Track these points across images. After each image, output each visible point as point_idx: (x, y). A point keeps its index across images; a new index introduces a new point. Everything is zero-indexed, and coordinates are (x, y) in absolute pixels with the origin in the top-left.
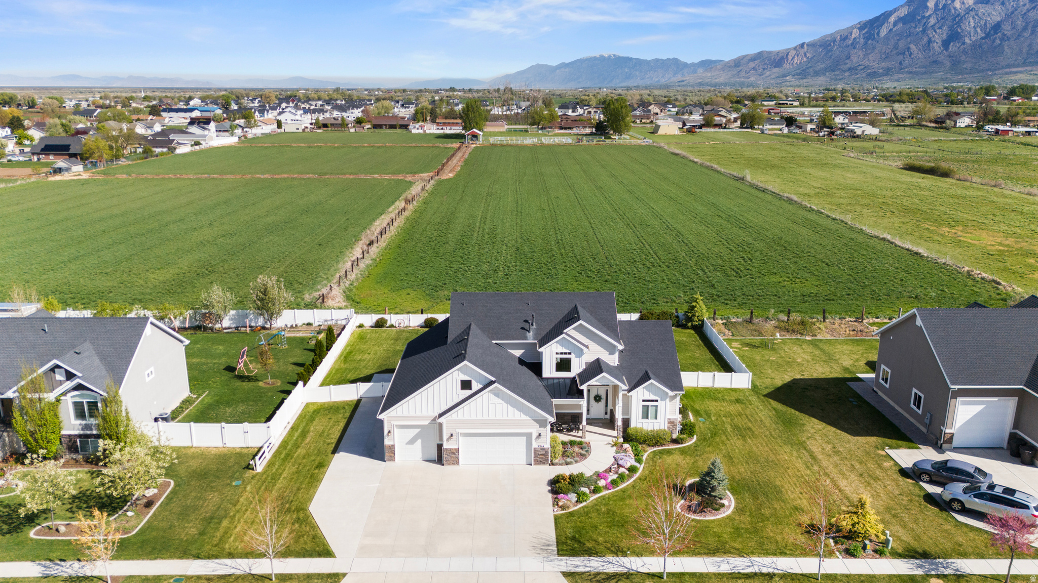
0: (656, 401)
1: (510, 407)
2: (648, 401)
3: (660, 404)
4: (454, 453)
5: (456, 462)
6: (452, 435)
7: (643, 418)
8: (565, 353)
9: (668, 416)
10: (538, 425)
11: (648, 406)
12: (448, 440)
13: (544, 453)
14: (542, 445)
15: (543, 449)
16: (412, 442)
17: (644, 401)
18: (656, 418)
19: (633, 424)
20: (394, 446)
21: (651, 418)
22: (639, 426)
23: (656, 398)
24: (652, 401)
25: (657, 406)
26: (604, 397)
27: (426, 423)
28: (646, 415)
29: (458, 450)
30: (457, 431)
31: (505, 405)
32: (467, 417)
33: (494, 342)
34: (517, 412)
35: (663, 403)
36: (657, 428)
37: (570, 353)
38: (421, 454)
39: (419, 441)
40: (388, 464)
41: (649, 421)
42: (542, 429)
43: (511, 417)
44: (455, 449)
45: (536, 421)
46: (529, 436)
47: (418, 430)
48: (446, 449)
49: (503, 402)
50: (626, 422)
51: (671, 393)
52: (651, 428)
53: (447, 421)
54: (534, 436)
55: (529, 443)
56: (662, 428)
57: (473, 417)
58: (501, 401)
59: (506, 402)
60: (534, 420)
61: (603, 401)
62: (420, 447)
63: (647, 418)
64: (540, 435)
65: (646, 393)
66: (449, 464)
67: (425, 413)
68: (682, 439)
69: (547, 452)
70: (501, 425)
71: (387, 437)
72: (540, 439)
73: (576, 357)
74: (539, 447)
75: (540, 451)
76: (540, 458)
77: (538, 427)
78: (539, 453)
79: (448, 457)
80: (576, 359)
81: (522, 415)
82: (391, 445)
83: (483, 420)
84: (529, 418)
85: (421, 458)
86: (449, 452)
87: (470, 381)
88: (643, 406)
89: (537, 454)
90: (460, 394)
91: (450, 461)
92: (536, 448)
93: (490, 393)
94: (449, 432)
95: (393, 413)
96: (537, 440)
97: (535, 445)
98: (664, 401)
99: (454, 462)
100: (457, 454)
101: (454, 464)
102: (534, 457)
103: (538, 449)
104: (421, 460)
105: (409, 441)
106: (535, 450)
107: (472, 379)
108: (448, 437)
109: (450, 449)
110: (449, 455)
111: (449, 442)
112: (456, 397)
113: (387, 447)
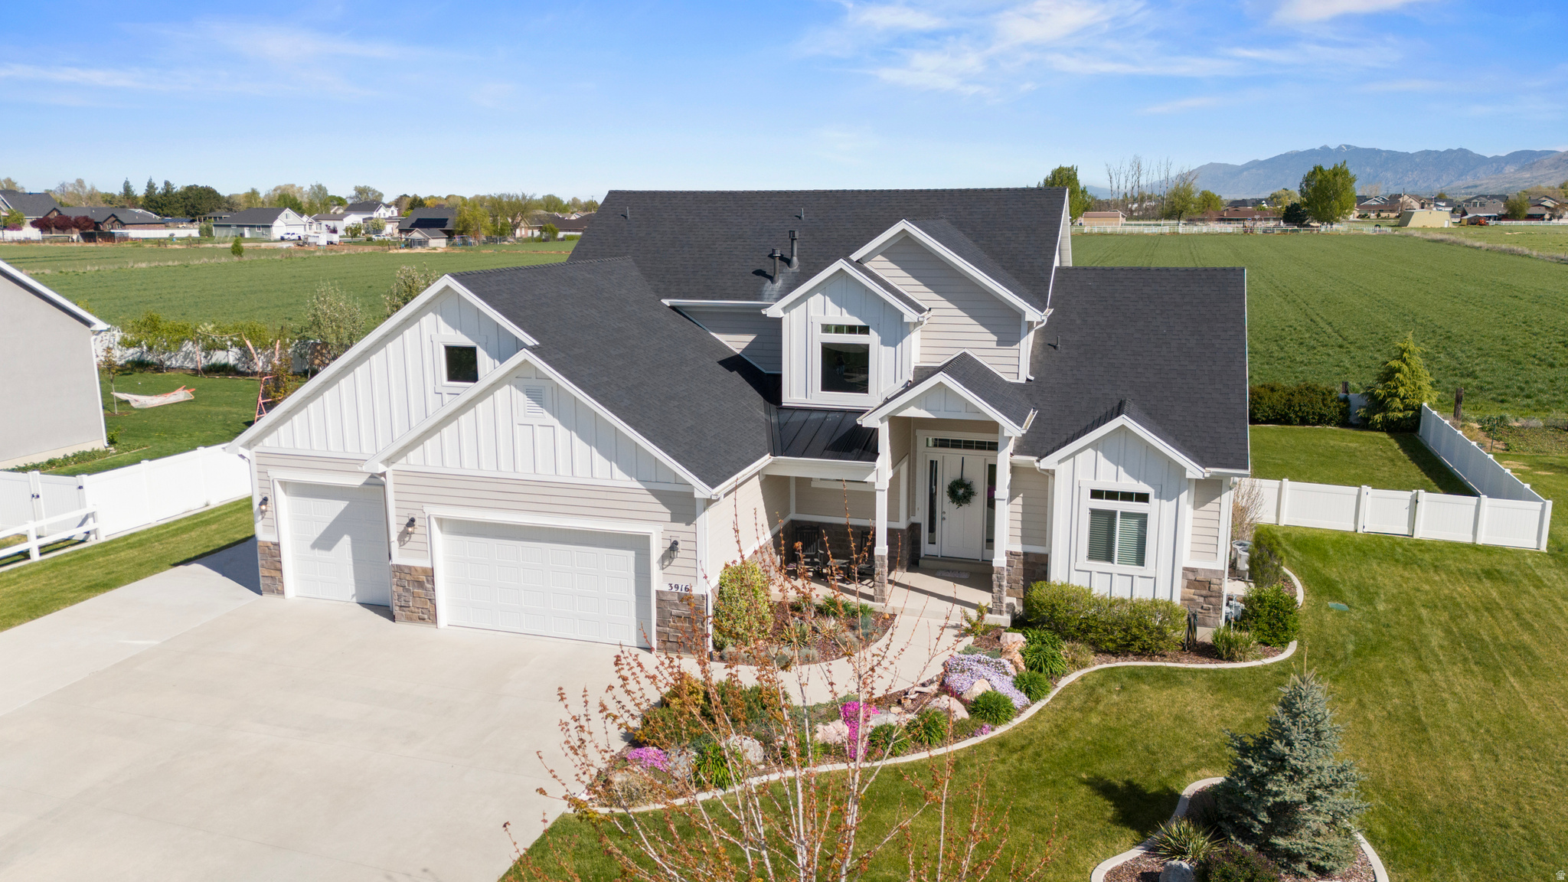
0: (1143, 498)
1: (577, 440)
2: (1112, 495)
3: (1157, 510)
4: (420, 584)
5: (429, 615)
6: (412, 522)
7: (1092, 556)
8: (852, 329)
9: (1186, 560)
10: (665, 513)
11: (1112, 515)
12: (404, 535)
13: (684, 610)
14: (683, 582)
15: (686, 598)
16: (326, 541)
17: (1096, 494)
18: (1140, 561)
19: (1058, 574)
20: (277, 545)
21: (1121, 561)
22: (1078, 581)
23: (1141, 487)
24: (1127, 496)
25: (1143, 519)
26: (980, 487)
27: (358, 482)
28: (1102, 548)
29: (430, 574)
30: (428, 510)
31: (562, 433)
32: (451, 466)
33: (667, 302)
34: (600, 462)
35: (1168, 506)
36: (1143, 592)
37: (864, 330)
38: (352, 580)
39: (346, 540)
40: (268, 600)
41: (1115, 567)
42: (681, 526)
43: (582, 476)
44: (424, 570)
45: (663, 497)
46: (639, 544)
47: (340, 506)
48: (400, 567)
49: (555, 422)
50: (1035, 567)
51: (1195, 471)
52: (1121, 591)
53: (398, 473)
54: (657, 550)
55: (641, 574)
56: (1163, 595)
57: (469, 465)
58: (549, 418)
59: (563, 423)
60: (655, 493)
61: (979, 501)
62: (350, 561)
63: (1109, 558)
64: (674, 547)
65: (1106, 466)
66: (410, 619)
67: (354, 448)
68: (1230, 644)
69: (701, 611)
70: (554, 500)
71: (260, 517)
72: (675, 562)
73: (884, 343)
74: (674, 590)
75: (676, 605)
76: (677, 628)
77: (668, 517)
78: (674, 612)
79: (406, 594)
80: (883, 348)
81: (618, 473)
82: (272, 543)
83: (499, 481)
84: (638, 485)
85: (353, 596)
86: (408, 577)
87: (472, 351)
88: (1094, 512)
89: (669, 615)
90: (444, 391)
91: (412, 608)
92: (662, 592)
93: (516, 386)
94: (405, 513)
95: (268, 443)
96: (666, 563)
97: (659, 581)
98: (1169, 499)
99: (423, 613)
100: (429, 586)
101: (424, 619)
102: (658, 625)
103: (669, 597)
104: (354, 600)
105: (318, 539)
106: (660, 600)
107: (478, 343)
108: (402, 528)
109: (410, 568)
110: (408, 590)
111: (407, 546)
112: (433, 401)
113: (264, 550)
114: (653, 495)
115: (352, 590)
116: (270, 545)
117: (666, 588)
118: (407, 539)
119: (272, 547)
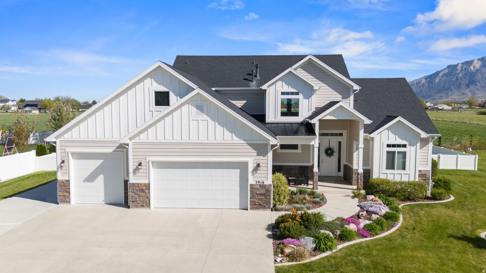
0: (405, 146)
1: (217, 126)
2: (394, 146)
3: (410, 150)
4: (143, 191)
5: (146, 204)
6: (140, 164)
7: (387, 168)
8: (292, 93)
9: (419, 168)
10: (254, 153)
11: (394, 153)
12: (136, 170)
13: (263, 191)
14: (261, 180)
15: (263, 186)
16: (91, 178)
17: (389, 146)
18: (404, 168)
19: (375, 175)
20: (68, 181)
21: (397, 169)
22: (383, 177)
23: (404, 142)
24: (399, 146)
25: (404, 153)
26: (336, 149)
27: (110, 150)
28: (390, 165)
29: (148, 186)
30: (148, 158)
31: (211, 123)
32: (160, 139)
33: (214, 89)
34: (228, 135)
35: (413, 148)
36: (405, 179)
37: (297, 94)
38: (103, 194)
39: (101, 177)
40: (61, 206)
41: (396, 171)
42: (261, 157)
43: (219, 139)
44: (145, 185)
45: (253, 146)
46: (243, 168)
47: (99, 162)
48: (133, 184)
49: (208, 118)
50: (367, 173)
51: (424, 135)
52: (398, 179)
53: (134, 144)
54: (251, 168)
55: (244, 178)
56: (412, 179)
57: (169, 138)
58: (205, 117)
59: (212, 119)
60: (250, 145)
61: (336, 155)
62: (103, 185)
63: (393, 168)
64: (258, 165)
65: (392, 136)
66: (137, 207)
67: (108, 137)
68: (440, 194)
69: (268, 191)
70: (206, 150)
71: (60, 169)
72: (259, 172)
73: (305, 98)
74: (258, 183)
75: (259, 189)
76: (259, 199)
77: (256, 154)
78: (258, 192)
79: (136, 196)
80: (304, 100)
81: (235, 138)
82: (65, 180)
83: (182, 144)
84: (243, 142)
85: (103, 201)
86: (137, 188)
87: (167, 93)
88: (388, 152)
89: (255, 194)
90: (154, 110)
91: (138, 202)
92: (253, 185)
93: (191, 105)
94: (137, 160)
95: (67, 136)
96: (255, 173)
97: (252, 180)
98: (413, 146)
99: (143, 203)
100: (147, 191)
101: (144, 206)
102: (251, 198)
103: (256, 187)
104: (104, 203)
105: (87, 177)
106: (251, 188)
107: (170, 90)
108: (135, 167)
109: (138, 184)
110: (137, 194)
111: (137, 174)
112: (148, 114)
113: (61, 184)
114: (249, 146)
115: (103, 198)
116: (64, 181)
117: (255, 183)
118: (137, 172)
119: (65, 182)
